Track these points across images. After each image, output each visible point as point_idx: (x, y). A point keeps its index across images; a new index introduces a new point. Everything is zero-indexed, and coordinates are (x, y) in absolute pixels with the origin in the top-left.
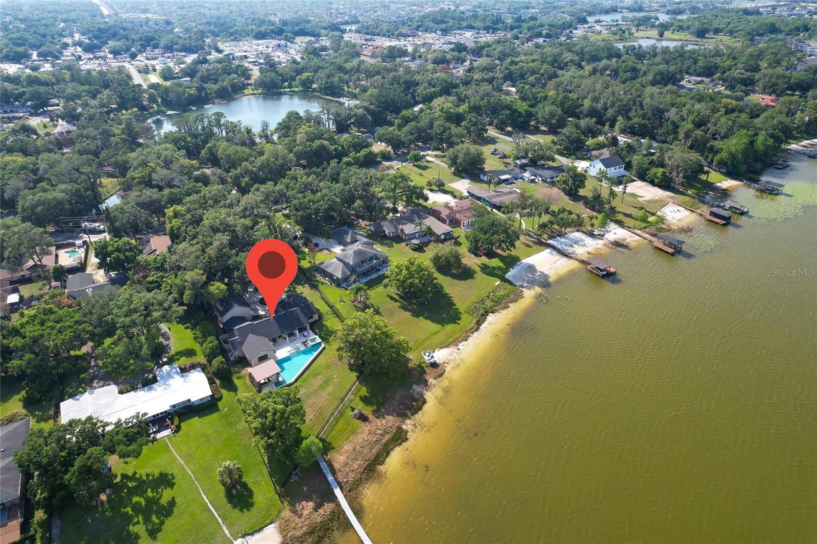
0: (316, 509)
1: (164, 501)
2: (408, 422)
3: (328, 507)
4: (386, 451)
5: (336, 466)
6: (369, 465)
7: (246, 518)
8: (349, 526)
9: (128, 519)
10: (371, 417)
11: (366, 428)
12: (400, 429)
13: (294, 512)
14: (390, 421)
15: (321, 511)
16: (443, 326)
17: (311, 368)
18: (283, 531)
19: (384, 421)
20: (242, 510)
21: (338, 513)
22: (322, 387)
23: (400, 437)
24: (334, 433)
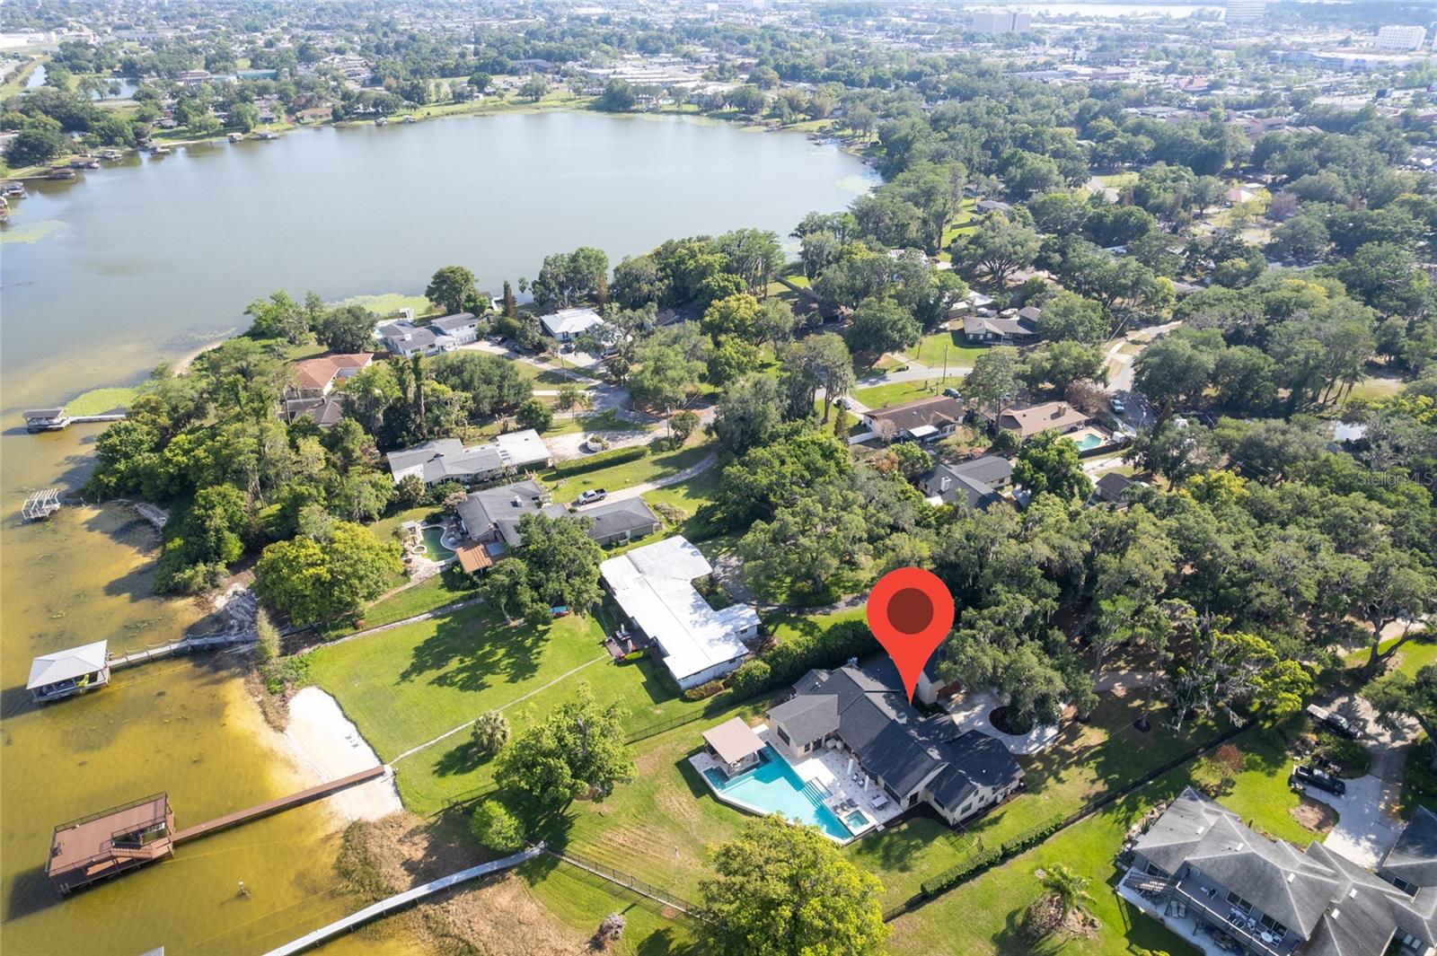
0: (406, 863)
1: (488, 679)
3: (403, 878)
5: (488, 891)
9: (470, 653)
15: (401, 870)
24: (570, 882)
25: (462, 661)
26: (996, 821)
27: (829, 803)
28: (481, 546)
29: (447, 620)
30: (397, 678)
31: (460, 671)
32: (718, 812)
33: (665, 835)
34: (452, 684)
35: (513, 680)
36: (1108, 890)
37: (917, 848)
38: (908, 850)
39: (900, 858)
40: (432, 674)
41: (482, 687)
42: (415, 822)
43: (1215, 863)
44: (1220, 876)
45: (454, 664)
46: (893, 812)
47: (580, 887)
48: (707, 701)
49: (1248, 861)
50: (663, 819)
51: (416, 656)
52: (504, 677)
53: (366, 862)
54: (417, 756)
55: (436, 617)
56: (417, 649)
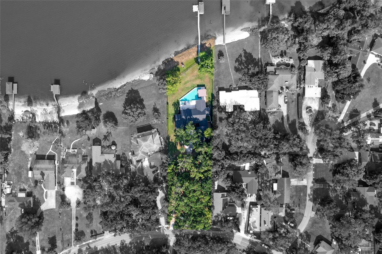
0: (206, 43)
1: (237, 63)
2: (172, 57)
3: (203, 42)
4: (182, 51)
5: (196, 53)
6: (188, 49)
7: (221, 49)
8: (201, 36)
9: (246, 62)
10: (180, 63)
11: (183, 61)
12: (175, 56)
13: (210, 45)
14: (176, 59)
15: (204, 42)
16: (137, 90)
17: (187, 91)
18: (214, 42)
19: (178, 60)
20: (222, 51)
21: (202, 40)
22: (188, 82)
23: (177, 53)
24: (192, 63)
25: (244, 60)
26: (173, 122)
27: (187, 102)
28: (274, 71)
29: (257, 61)
30: (244, 49)
31: (242, 60)
32: (193, 87)
33: (193, 78)
34: (239, 57)
35: (235, 67)
36: (157, 128)
37: (175, 109)
38: (175, 107)
39: (174, 105)
40: (243, 55)
41: (236, 62)
42: (212, 46)
43: (149, 137)
44: (148, 136)
45: (244, 58)
46: (181, 109)
47: (191, 64)
48: (215, 95)
49: (147, 140)
50: (196, 79)
51: (249, 53)
52: (236, 66)
53: (209, 38)
54: (225, 49)
55: (258, 59)
56: (251, 54)
